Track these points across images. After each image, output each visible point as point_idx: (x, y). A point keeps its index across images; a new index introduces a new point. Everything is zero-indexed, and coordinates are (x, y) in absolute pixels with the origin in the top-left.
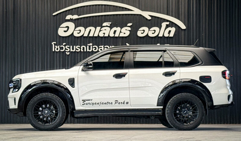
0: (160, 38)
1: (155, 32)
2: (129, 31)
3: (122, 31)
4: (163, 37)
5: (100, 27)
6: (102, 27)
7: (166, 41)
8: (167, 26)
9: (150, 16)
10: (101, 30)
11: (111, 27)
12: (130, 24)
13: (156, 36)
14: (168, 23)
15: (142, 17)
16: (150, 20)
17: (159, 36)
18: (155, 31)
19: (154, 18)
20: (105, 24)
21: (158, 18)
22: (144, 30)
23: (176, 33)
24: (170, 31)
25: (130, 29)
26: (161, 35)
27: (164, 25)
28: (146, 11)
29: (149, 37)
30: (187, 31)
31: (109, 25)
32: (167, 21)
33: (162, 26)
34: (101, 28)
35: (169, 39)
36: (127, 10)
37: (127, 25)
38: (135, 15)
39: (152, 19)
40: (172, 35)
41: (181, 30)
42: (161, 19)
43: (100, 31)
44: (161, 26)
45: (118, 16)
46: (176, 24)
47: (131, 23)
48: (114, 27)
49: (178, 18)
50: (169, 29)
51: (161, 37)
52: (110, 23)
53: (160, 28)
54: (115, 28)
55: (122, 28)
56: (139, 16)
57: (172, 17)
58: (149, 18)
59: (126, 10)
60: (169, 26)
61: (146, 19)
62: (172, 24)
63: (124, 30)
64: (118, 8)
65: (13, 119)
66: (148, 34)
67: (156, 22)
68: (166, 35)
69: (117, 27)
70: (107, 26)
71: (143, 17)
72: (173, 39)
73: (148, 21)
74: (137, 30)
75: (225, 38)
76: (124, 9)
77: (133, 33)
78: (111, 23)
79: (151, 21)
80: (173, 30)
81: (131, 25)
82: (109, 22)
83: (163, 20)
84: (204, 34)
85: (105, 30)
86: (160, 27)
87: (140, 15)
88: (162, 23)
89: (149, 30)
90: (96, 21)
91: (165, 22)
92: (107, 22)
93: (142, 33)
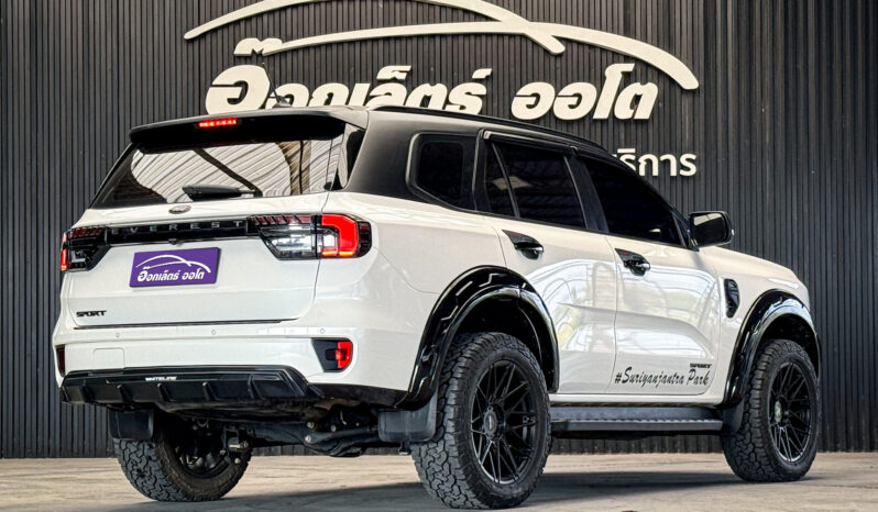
0: (599, 125)
1: (579, 102)
2: (481, 96)
5: (367, 86)
6: (376, 83)
7: (622, 136)
8: (628, 79)
9: (560, 39)
10: (372, 93)
11: (410, 83)
12: (482, 73)
13: (583, 119)
14: (629, 67)
15: (530, 44)
16: (560, 55)
17: (596, 116)
18: (579, 96)
19: (575, 46)
20: (385, 73)
21: (592, 46)
22: (537, 96)
23: (661, 105)
24: (637, 99)
25: (482, 89)
26: (602, 113)
27: (614, 73)
28: (544, 21)
30: (702, 95)
31: (403, 76)
32: (627, 58)
33: (605, 78)
34: (371, 89)
35: (633, 127)
36: (472, 16)
37: (471, 74)
38: (501, 35)
39: (569, 52)
40: (644, 112)
41: (678, 92)
42: (603, 50)
43: (368, 98)
44: (603, 79)
45: (438, 40)
46: (660, 72)
47: (487, 67)
48: (424, 83)
49: (667, 43)
50: (635, 88)
51: (602, 121)
52: (408, 68)
53: (600, 86)
54: (427, 85)
55: (453, 87)
56: (518, 39)
57: (646, 42)
58: (557, 48)
59: (466, 16)
60: (633, 78)
61: (546, 51)
62: (645, 71)
63: (459, 93)
64: (437, 9)
65: (34, 440)
66: (551, 110)
67: (586, 64)
68: (624, 112)
69: (433, 84)
70: (394, 80)
71: (535, 43)
72: (650, 131)
73: (553, 59)
74: (512, 95)
75: (848, 123)
76: (461, 13)
77: (495, 104)
78: (412, 69)
79: (564, 57)
80: (650, 92)
81: (487, 77)
82: (401, 64)
83: (610, 55)
84: (767, 110)
85: (389, 94)
86: (598, 82)
87: (523, 37)
88: (607, 66)
89: (556, 95)
90: (352, 58)
91: (619, 62)
92: (395, 64)
93: (529, 107)
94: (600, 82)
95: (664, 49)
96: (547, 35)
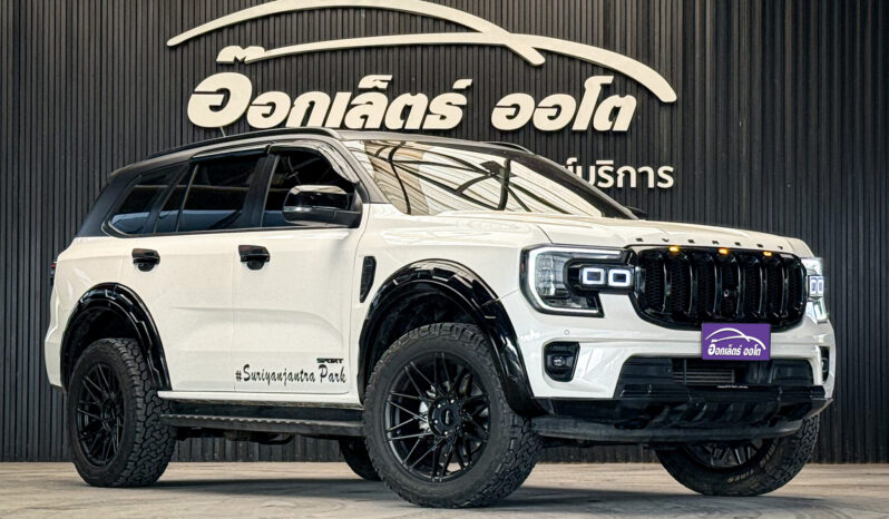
0: (577, 137)
1: (558, 114)
2: (461, 107)
3: (431, 109)
4: (590, 133)
5: (349, 94)
6: (357, 92)
7: (601, 148)
8: (607, 91)
9: (541, 51)
10: (353, 103)
11: (391, 92)
12: (462, 83)
13: (562, 130)
14: (609, 79)
15: (510, 56)
16: (540, 67)
17: (575, 127)
18: (558, 108)
19: (555, 58)
20: (366, 82)
21: (572, 58)
22: (517, 107)
23: (639, 117)
24: (615, 111)
25: (462, 100)
26: (581, 125)
27: (593, 85)
28: (525, 32)
29: (537, 130)
30: (680, 108)
31: (384, 86)
32: (607, 71)
33: (584, 90)
34: (352, 98)
35: (612, 139)
36: (454, 27)
37: (452, 85)
38: (481, 47)
39: (549, 64)
40: (622, 124)
41: (657, 105)
42: (583, 62)
43: (350, 107)
44: (582, 91)
45: (419, 50)
46: (639, 85)
47: (467, 78)
48: (405, 92)
49: (647, 57)
50: (614, 101)
51: (581, 133)
52: (389, 78)
53: (579, 98)
54: (408, 95)
55: (434, 97)
56: (498, 51)
57: (626, 55)
58: (538, 59)
59: (448, 27)
60: (612, 89)
61: (527, 63)
62: (624, 84)
63: (439, 103)
64: (419, 20)
66: (531, 121)
67: (565, 76)
68: (602, 124)
69: (414, 94)
70: (376, 89)
71: (516, 55)
72: (629, 140)
73: (533, 71)
74: (493, 105)
75: (824, 139)
76: (442, 24)
77: (475, 115)
78: (393, 80)
79: (544, 70)
80: (628, 104)
81: (468, 88)
82: (383, 73)
83: (590, 68)
84: (744, 123)
85: (370, 103)
86: (578, 94)
87: (504, 48)
88: (587, 78)
89: (536, 107)
90: (334, 68)
91: (598, 74)
92: (377, 73)
93: (509, 117)
94: (579, 95)
95: (643, 62)
96: (528, 46)
